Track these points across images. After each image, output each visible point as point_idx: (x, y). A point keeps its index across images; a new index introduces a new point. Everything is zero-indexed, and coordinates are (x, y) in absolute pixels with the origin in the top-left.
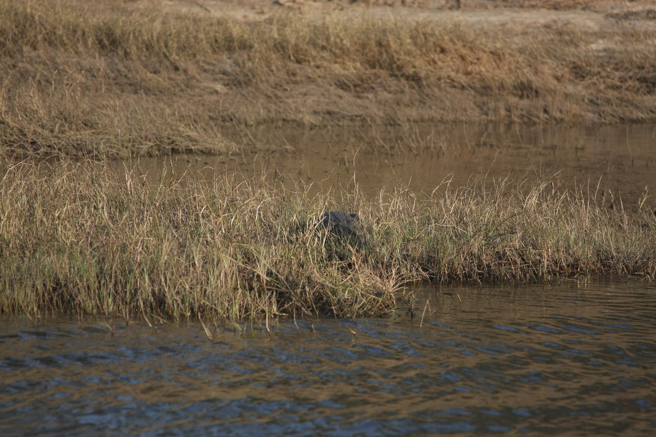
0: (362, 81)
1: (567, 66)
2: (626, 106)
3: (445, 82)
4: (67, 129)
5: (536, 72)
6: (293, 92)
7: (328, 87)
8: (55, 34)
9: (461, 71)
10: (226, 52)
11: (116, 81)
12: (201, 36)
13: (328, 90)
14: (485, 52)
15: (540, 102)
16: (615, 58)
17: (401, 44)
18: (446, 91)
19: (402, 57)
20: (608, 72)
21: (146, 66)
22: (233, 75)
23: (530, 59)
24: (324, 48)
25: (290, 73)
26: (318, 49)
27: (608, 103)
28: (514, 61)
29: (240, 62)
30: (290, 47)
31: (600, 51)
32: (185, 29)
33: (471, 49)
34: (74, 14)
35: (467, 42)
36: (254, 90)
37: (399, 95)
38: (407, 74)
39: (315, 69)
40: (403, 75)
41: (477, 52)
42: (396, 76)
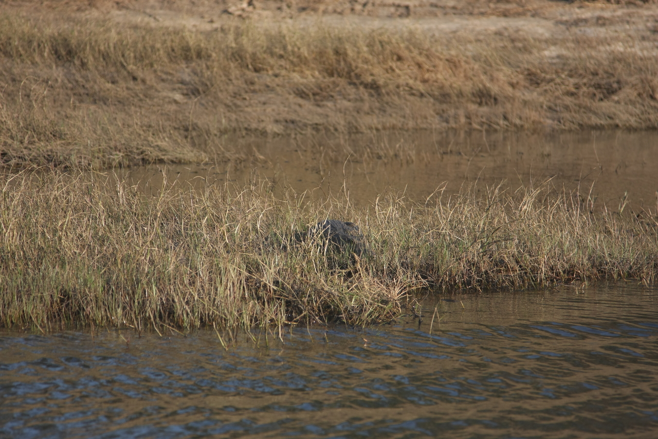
0: (321, 89)
1: (522, 73)
2: (585, 113)
3: (404, 90)
4: (37, 140)
5: (492, 79)
6: (252, 101)
7: (287, 96)
8: (10, 44)
9: (419, 78)
10: (184, 62)
11: (74, 92)
12: (158, 45)
13: (287, 99)
14: (441, 59)
15: (500, 110)
16: (569, 65)
17: (359, 53)
18: (405, 99)
19: (360, 65)
20: (563, 79)
21: (103, 76)
22: (192, 85)
23: (485, 66)
24: (281, 57)
25: (248, 83)
26: (275, 58)
27: (567, 109)
28: (470, 68)
29: (199, 71)
30: (248, 56)
31: (553, 58)
32: (141, 39)
33: (428, 57)
34: (29, 24)
35: (423, 50)
36: (213, 99)
37: (358, 104)
38: (366, 82)
39: (273, 78)
40: (362, 83)
41: (433, 59)
42: (355, 84)
